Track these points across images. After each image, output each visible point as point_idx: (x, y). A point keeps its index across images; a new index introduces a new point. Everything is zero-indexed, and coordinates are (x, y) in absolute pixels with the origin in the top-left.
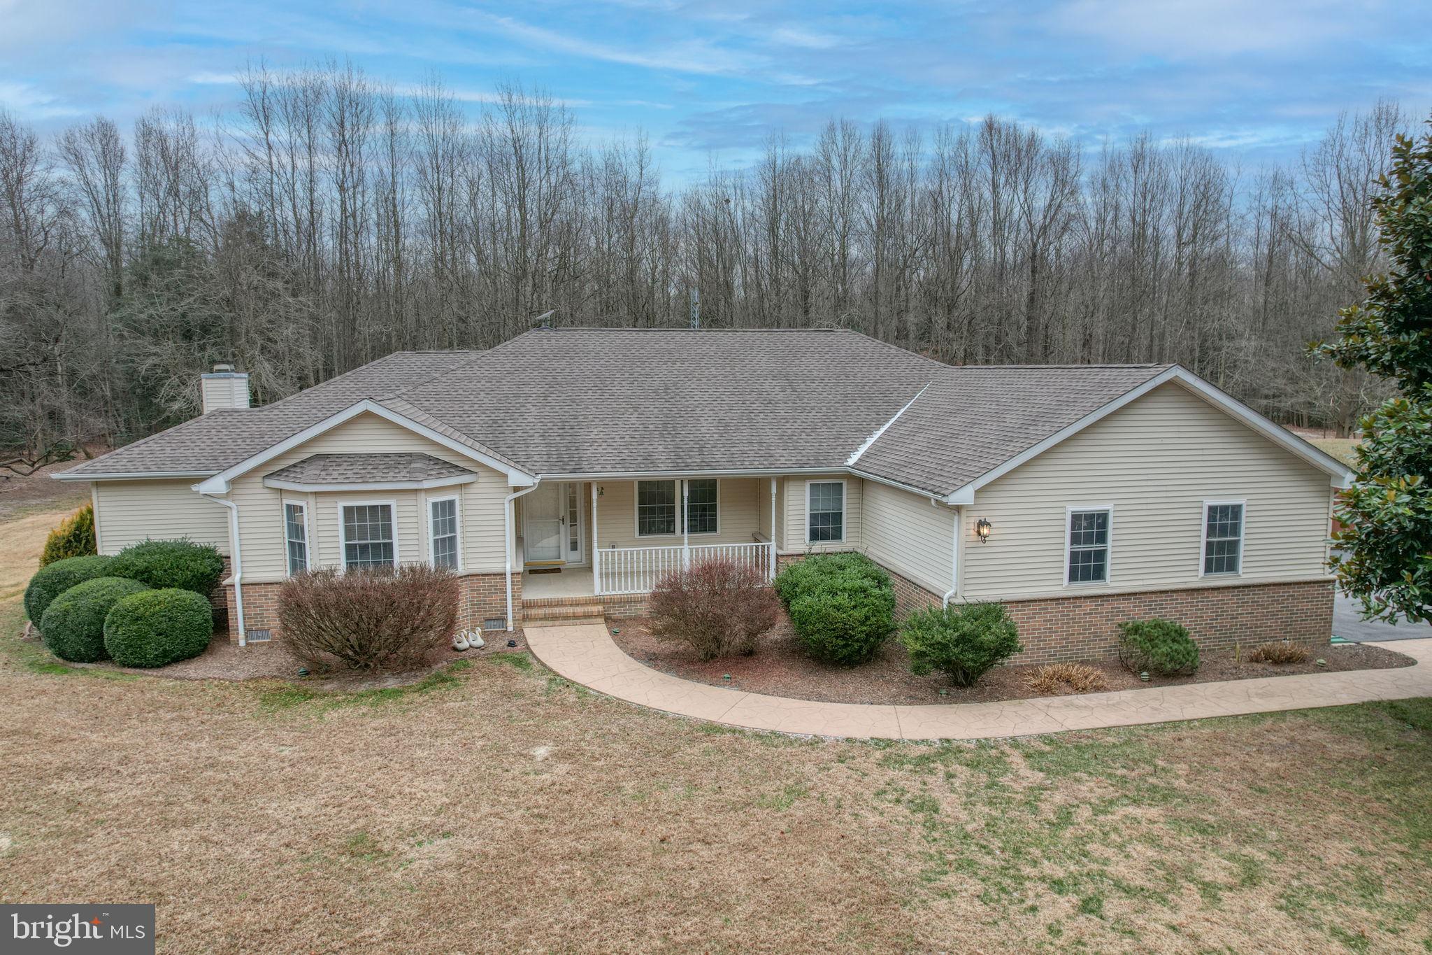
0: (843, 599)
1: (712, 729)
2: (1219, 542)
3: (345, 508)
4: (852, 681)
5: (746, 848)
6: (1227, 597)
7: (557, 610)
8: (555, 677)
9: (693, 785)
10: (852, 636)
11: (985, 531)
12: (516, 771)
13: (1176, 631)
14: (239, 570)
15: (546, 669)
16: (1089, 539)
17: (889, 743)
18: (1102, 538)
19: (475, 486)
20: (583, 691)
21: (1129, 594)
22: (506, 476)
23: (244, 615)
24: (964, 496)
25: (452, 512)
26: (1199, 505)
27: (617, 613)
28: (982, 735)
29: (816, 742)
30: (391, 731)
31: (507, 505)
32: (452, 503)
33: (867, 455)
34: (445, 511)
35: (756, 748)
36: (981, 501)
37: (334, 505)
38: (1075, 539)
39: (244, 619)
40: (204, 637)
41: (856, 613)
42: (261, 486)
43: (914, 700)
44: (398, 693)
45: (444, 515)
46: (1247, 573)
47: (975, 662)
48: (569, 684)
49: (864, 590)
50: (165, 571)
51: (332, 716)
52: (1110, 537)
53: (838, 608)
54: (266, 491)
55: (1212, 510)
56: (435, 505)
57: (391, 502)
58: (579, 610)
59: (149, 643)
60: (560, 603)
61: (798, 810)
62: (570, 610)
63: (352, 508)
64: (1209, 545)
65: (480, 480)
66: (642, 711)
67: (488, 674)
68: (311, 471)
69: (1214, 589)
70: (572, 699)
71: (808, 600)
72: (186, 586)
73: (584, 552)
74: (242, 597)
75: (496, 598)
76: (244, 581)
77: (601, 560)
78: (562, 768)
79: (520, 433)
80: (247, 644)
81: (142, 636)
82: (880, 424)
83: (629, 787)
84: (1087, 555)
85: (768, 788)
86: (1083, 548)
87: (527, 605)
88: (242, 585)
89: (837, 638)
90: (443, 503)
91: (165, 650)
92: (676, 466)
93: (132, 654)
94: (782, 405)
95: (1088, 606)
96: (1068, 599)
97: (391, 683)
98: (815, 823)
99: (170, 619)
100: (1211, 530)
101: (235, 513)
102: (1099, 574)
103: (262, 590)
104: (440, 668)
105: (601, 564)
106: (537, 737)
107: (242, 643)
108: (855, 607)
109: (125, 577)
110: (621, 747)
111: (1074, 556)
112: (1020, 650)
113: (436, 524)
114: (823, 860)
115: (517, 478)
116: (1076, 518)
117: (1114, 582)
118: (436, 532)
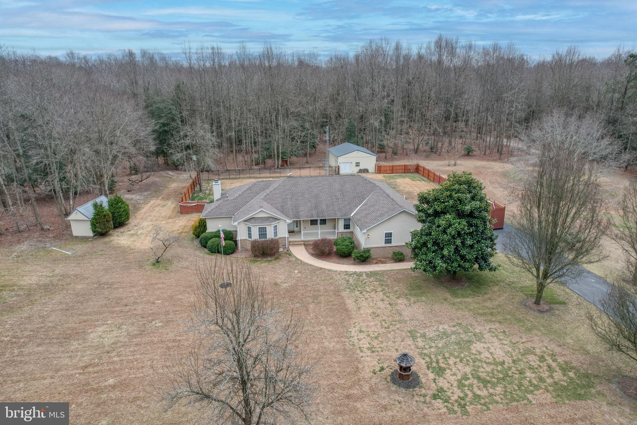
0: (344, 247)
1: (321, 269)
3: (258, 228)
4: (345, 260)
5: (323, 285)
7: (295, 243)
8: (296, 258)
9: (318, 277)
10: (346, 252)
11: (369, 236)
12: (293, 274)
13: (402, 253)
14: (239, 236)
15: (295, 257)
16: (388, 237)
17: (347, 272)
18: (391, 237)
20: (301, 261)
21: (395, 246)
22: (286, 221)
23: (241, 245)
25: (277, 228)
27: (306, 243)
28: (361, 271)
29: (336, 271)
30: (273, 268)
31: (286, 225)
32: (276, 225)
33: (355, 214)
34: (275, 227)
35: (327, 272)
36: (368, 232)
38: (386, 237)
42: (243, 223)
43: (354, 264)
44: (271, 261)
48: (299, 260)
49: (348, 245)
51: (263, 265)
52: (393, 236)
54: (245, 224)
57: (267, 226)
58: (299, 243)
60: (295, 242)
61: (331, 281)
62: (297, 243)
63: (260, 227)
65: (281, 221)
66: (311, 265)
67: (285, 257)
68: (253, 221)
70: (300, 262)
74: (240, 242)
75: (284, 242)
77: (303, 230)
78: (300, 274)
80: (242, 251)
82: (360, 205)
83: (309, 277)
84: (388, 240)
85: (328, 278)
87: (290, 242)
88: (240, 240)
89: (343, 253)
92: (317, 217)
94: (340, 200)
95: (388, 248)
96: (384, 247)
97: (269, 259)
98: (333, 283)
101: (238, 228)
102: (391, 242)
103: (244, 241)
104: (277, 256)
105: (303, 232)
106: (295, 269)
107: (240, 250)
110: (308, 271)
111: (386, 240)
113: (274, 230)
114: (332, 287)
115: (288, 221)
116: (386, 234)
117: (393, 244)
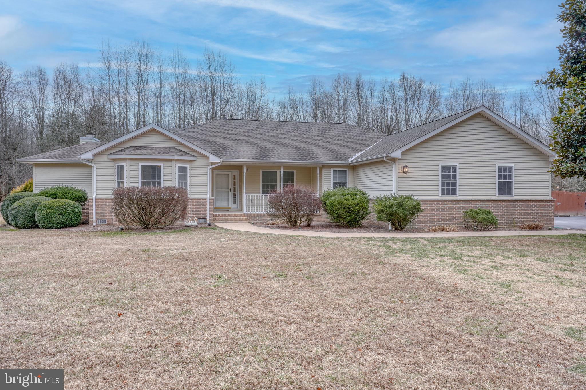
0: (348, 197)
1: (295, 236)
2: (503, 182)
3: (142, 166)
6: (508, 204)
7: (228, 218)
8: (228, 230)
10: (352, 211)
11: (406, 170)
13: (488, 212)
14: (95, 193)
15: (224, 229)
16: (449, 177)
17: (369, 238)
18: (454, 177)
19: (196, 162)
20: (239, 232)
21: (467, 201)
22: (208, 158)
23: (96, 212)
24: (397, 154)
25: (186, 172)
26: (495, 166)
27: (253, 221)
28: (407, 237)
29: (338, 238)
31: (209, 171)
32: (186, 168)
33: (356, 158)
35: (312, 239)
36: (405, 156)
37: (137, 165)
38: (443, 177)
39: (96, 214)
40: (78, 219)
41: (354, 201)
42: (106, 158)
43: (378, 232)
45: (182, 172)
46: (516, 195)
47: (404, 214)
48: (233, 231)
50: (63, 194)
52: (458, 177)
53: (346, 200)
54: (109, 160)
55: (500, 168)
56: (179, 167)
57: (161, 164)
58: (237, 218)
59: (55, 217)
60: (229, 216)
62: (233, 218)
63: (145, 166)
64: (500, 183)
65: (198, 160)
66: (265, 234)
67: (199, 230)
68: (128, 151)
69: (503, 201)
70: (235, 233)
71: (333, 198)
72: (72, 199)
73: (239, 204)
74: (96, 204)
75: (203, 209)
76: (97, 198)
77: (247, 198)
78: (232, 242)
79: (214, 147)
80: (96, 225)
81: (52, 215)
82: (361, 151)
83: (260, 244)
84: (449, 184)
86: (446, 181)
87: (215, 216)
88: (96, 199)
89: (346, 212)
90: (182, 167)
91: (62, 221)
92: (278, 159)
93: (47, 222)
95: (450, 205)
96: (441, 201)
99: (65, 209)
100: (500, 176)
101: (95, 169)
102: (454, 192)
103: (104, 202)
104: (179, 229)
105: (247, 200)
106: (221, 237)
107: (94, 224)
108: (353, 199)
109: (46, 196)
110: (257, 239)
111: (443, 184)
112: (422, 211)
113: (179, 175)
115: (213, 159)
116: (443, 169)
117: (460, 195)
118: (179, 179)
